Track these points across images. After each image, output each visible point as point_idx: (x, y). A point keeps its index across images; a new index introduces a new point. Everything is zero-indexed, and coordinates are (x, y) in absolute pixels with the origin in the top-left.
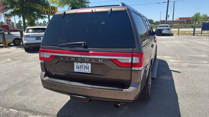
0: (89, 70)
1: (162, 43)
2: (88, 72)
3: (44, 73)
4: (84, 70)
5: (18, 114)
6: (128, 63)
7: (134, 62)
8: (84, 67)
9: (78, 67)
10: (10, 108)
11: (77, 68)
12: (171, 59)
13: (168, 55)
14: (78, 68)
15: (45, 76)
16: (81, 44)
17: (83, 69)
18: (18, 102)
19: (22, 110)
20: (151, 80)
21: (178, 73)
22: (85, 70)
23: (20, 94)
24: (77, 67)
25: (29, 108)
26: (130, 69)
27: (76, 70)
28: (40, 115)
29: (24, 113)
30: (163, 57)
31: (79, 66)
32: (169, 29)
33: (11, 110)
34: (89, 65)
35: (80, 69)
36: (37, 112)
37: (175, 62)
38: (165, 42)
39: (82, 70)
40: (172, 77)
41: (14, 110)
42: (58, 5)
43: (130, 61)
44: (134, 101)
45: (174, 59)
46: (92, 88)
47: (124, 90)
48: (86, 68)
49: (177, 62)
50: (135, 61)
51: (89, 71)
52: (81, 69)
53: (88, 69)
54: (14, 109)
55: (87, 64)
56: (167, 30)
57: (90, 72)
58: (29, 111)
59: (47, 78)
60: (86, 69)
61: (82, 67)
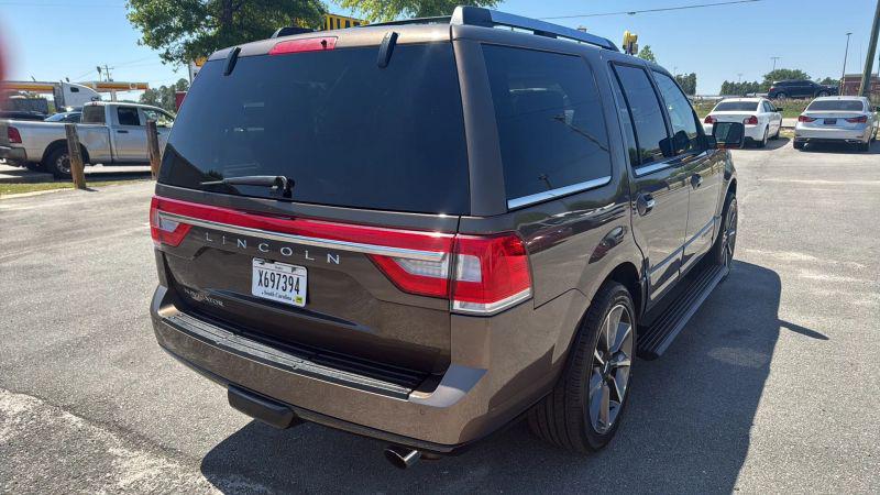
0: (300, 296)
1: (806, 186)
2: (295, 303)
3: (165, 290)
4: (284, 294)
5: (78, 436)
6: (436, 281)
7: (460, 277)
8: (283, 280)
9: (266, 279)
10: (65, 408)
11: (261, 280)
12: (810, 266)
13: (806, 248)
14: (264, 282)
15: (165, 303)
16: (268, 185)
17: (280, 290)
18: (99, 389)
19: (99, 423)
20: (628, 363)
21: (810, 338)
22: (288, 293)
23: (122, 361)
24: (261, 276)
25: (123, 417)
26: (441, 304)
27: (258, 291)
28: (147, 450)
29: (100, 433)
30: (775, 255)
31: (268, 276)
32: (862, 119)
33: (67, 415)
34: (302, 272)
35: (269, 289)
36: (143, 437)
37: (823, 284)
38: (823, 182)
39: (277, 295)
40: (771, 354)
41: (75, 419)
42: (371, 13)
43: (444, 272)
44: (459, 450)
45: (826, 269)
46: (299, 371)
47: (416, 395)
48: (292, 285)
49: (834, 285)
50: (464, 274)
51: (297, 298)
52: (275, 290)
53: (298, 291)
54: (76, 415)
55: (294, 269)
56: (854, 125)
57: (302, 304)
58: (121, 429)
59: (170, 310)
60: (289, 287)
61: (277, 277)
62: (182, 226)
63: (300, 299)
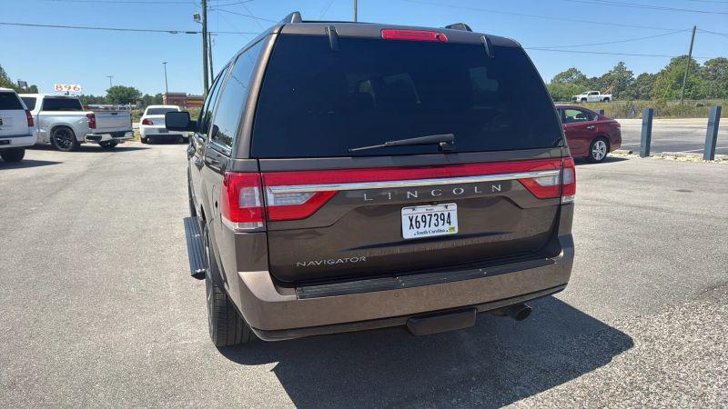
0: (451, 226)
2: (448, 233)
3: (265, 273)
4: (436, 229)
8: (434, 219)
9: (416, 222)
11: (411, 224)
14: (414, 223)
17: (433, 227)
22: (440, 227)
24: (411, 221)
26: (556, 201)
27: (408, 234)
31: (419, 219)
34: (453, 208)
35: (422, 229)
39: (430, 231)
48: (443, 220)
51: (452, 228)
52: (427, 228)
53: (450, 223)
55: (445, 207)
57: (456, 231)
60: (441, 222)
61: (428, 218)
62: (320, 195)
63: (453, 228)
